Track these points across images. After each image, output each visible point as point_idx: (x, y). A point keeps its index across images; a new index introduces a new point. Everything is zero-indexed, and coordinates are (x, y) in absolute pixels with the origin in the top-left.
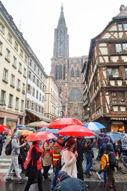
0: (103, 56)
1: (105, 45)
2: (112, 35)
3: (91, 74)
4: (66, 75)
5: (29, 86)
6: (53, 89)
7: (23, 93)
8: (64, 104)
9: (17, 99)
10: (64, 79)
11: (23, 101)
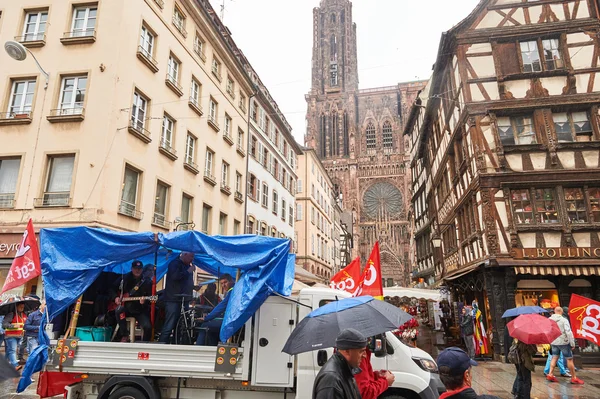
0: (479, 82)
1: (486, 47)
2: (509, 17)
3: (440, 137)
4: (352, 141)
5: (253, 178)
6: (318, 186)
7: (238, 200)
8: (349, 230)
9: (223, 216)
10: (347, 153)
11: (237, 222)
